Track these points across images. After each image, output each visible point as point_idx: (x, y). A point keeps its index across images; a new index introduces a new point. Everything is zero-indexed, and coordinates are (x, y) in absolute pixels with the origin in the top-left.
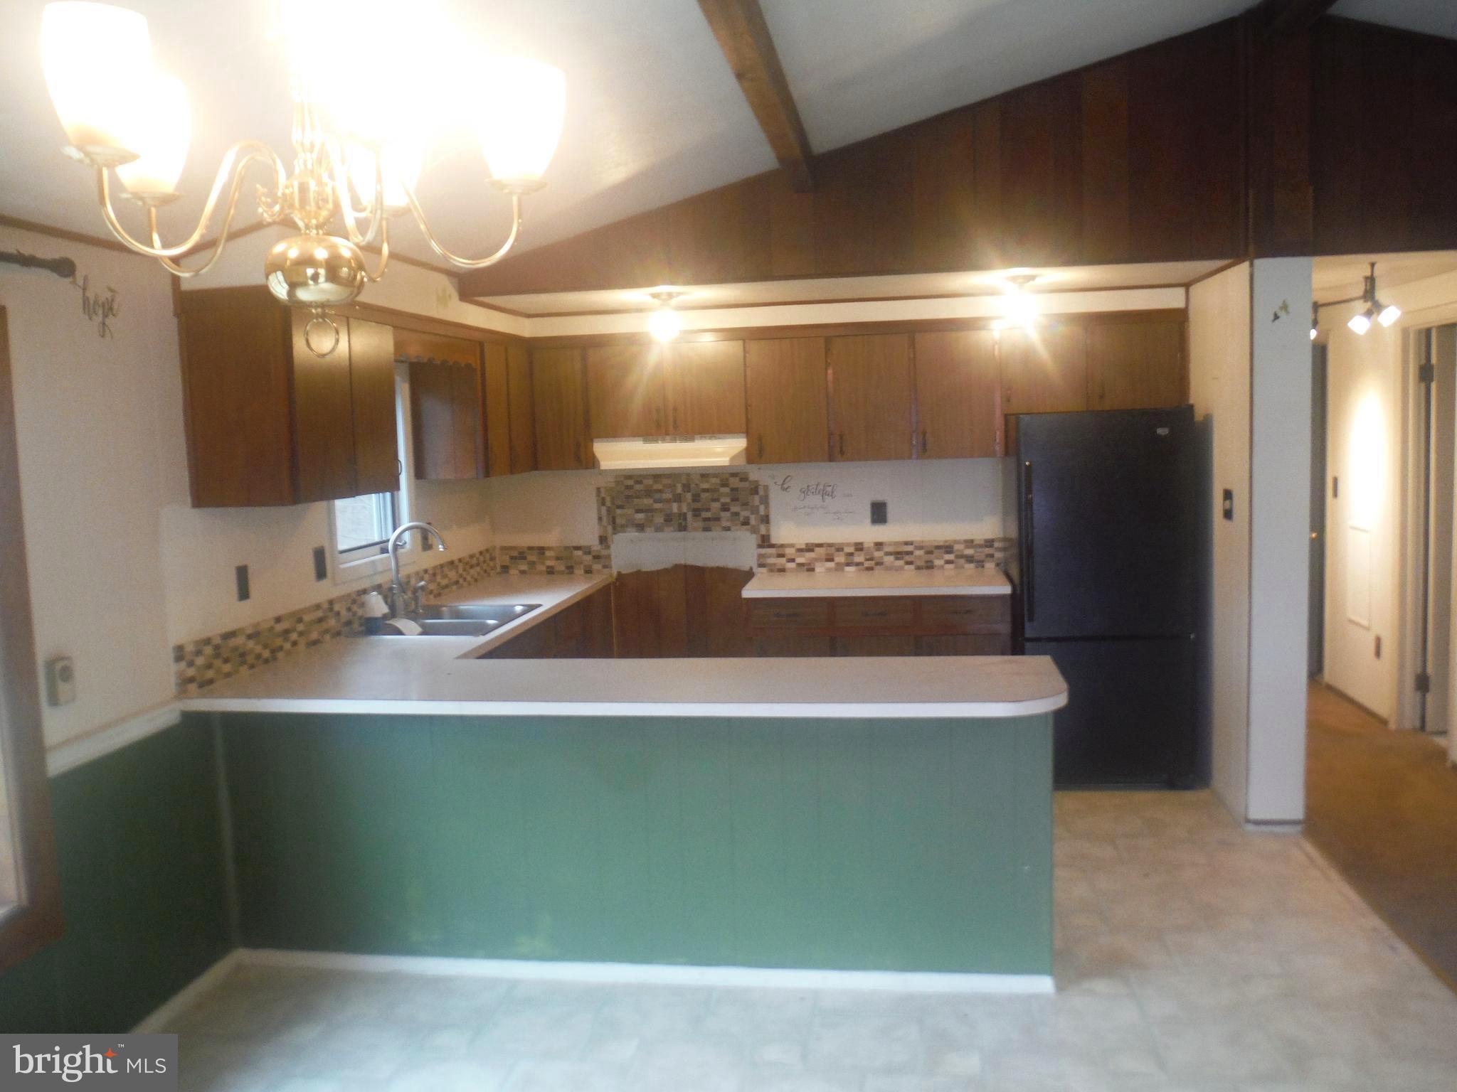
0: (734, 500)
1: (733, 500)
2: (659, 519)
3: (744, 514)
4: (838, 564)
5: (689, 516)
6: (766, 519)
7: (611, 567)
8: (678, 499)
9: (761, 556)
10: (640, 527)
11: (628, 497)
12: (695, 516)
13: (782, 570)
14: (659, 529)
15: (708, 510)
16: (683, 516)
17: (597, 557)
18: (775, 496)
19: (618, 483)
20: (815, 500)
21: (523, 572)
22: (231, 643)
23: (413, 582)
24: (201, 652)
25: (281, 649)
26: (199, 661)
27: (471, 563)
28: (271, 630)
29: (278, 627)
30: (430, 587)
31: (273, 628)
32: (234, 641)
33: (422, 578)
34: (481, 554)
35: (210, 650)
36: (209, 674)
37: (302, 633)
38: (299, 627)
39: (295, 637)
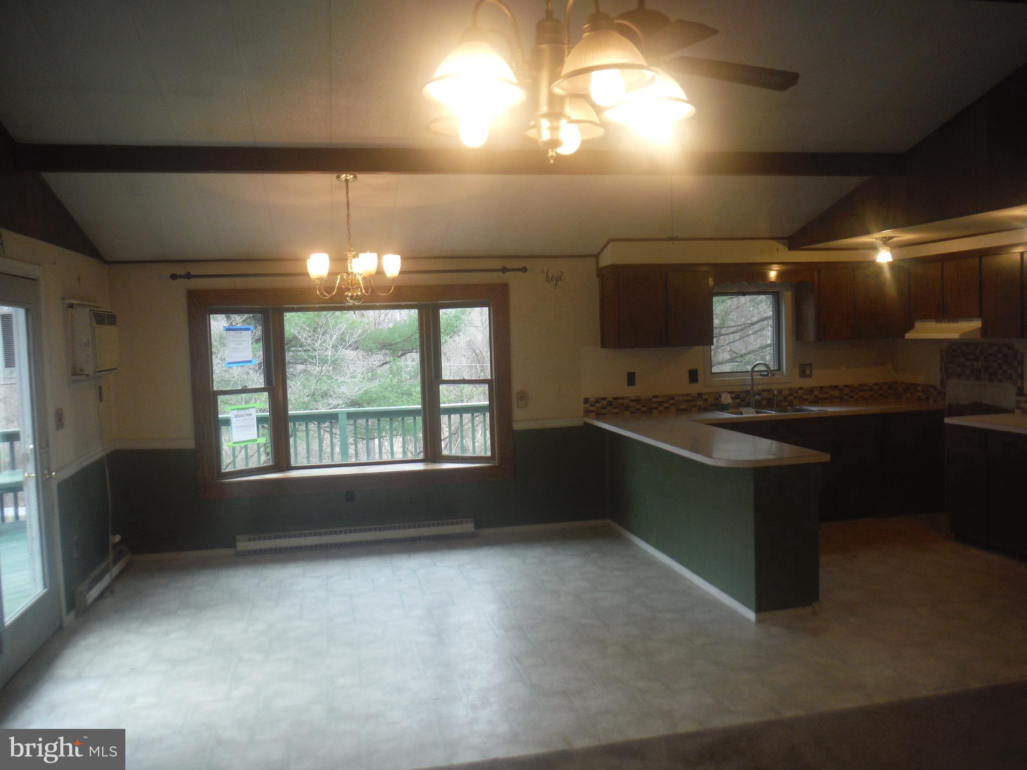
0: (1005, 361)
2: (968, 372)
3: (1010, 372)
5: (982, 371)
6: (1021, 376)
7: (945, 401)
8: (977, 359)
9: (1018, 401)
10: (959, 376)
11: (954, 357)
12: (985, 371)
14: (968, 378)
15: (991, 368)
16: (979, 371)
17: (939, 393)
19: (949, 348)
21: (908, 398)
22: (619, 401)
23: (786, 392)
24: (600, 402)
25: (656, 408)
26: (598, 405)
27: (861, 388)
28: (650, 400)
29: (655, 400)
30: (805, 397)
31: (651, 399)
32: (622, 401)
33: (797, 392)
34: (875, 384)
35: (605, 402)
36: (603, 411)
37: (673, 404)
38: (671, 402)
39: (668, 405)
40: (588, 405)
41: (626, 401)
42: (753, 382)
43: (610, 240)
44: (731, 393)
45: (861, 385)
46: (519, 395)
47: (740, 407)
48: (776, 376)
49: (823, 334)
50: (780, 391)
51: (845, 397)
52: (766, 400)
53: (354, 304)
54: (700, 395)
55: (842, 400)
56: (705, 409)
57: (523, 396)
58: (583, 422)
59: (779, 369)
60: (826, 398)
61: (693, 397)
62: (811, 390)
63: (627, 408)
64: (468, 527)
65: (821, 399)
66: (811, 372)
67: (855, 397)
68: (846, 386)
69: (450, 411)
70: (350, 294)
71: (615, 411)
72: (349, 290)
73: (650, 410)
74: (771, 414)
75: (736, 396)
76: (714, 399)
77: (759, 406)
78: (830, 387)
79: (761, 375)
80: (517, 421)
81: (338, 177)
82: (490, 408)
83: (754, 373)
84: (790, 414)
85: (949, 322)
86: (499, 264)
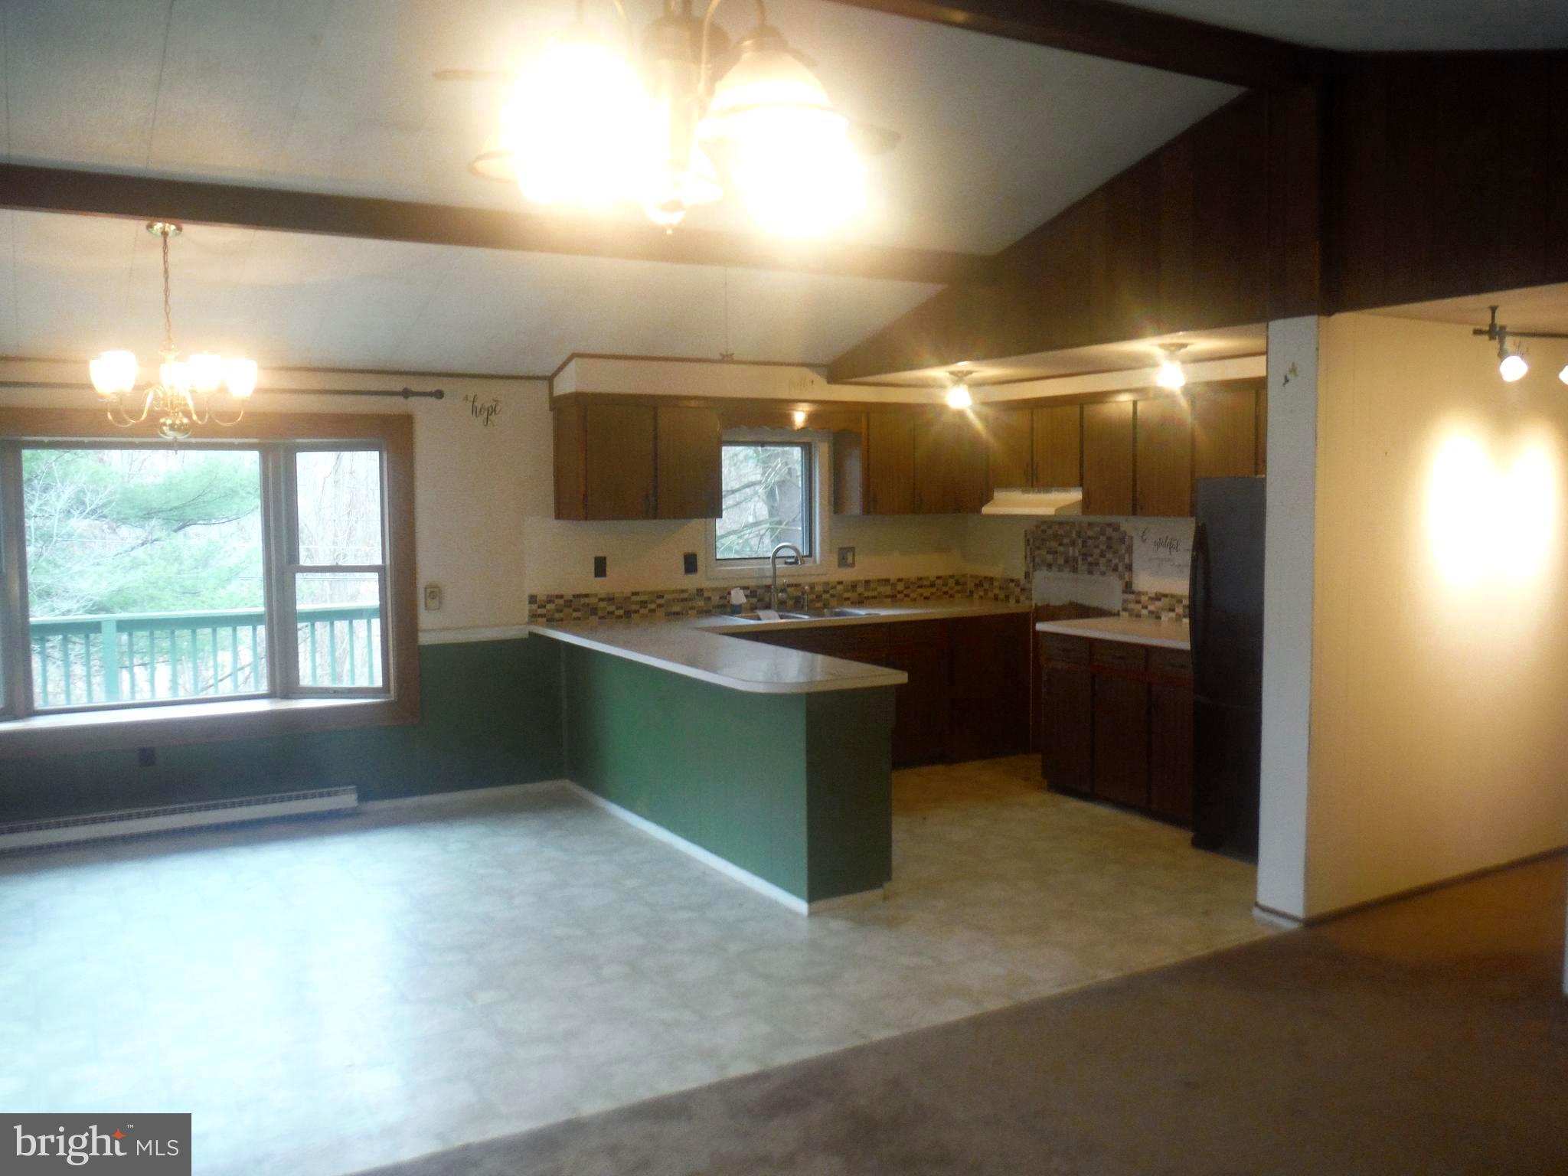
0: (1109, 547)
1: (1107, 547)
2: (1061, 561)
3: (1115, 561)
4: (1177, 615)
5: (1080, 559)
6: (1129, 568)
7: (1031, 600)
8: (1073, 543)
9: (1125, 601)
10: (1049, 566)
11: (1043, 540)
12: (1083, 560)
13: (1139, 616)
14: (1060, 569)
15: (1091, 555)
16: (1075, 559)
17: (1023, 590)
18: (1139, 548)
19: (1037, 527)
20: (1163, 552)
21: (981, 597)
22: (583, 600)
23: (819, 589)
24: (553, 602)
25: (636, 612)
26: (550, 606)
27: (919, 583)
28: (627, 599)
29: (634, 598)
30: (846, 595)
31: (629, 598)
32: (586, 600)
33: (834, 587)
34: (938, 578)
35: (561, 602)
36: (557, 616)
37: (660, 606)
38: (660, 601)
39: (653, 606)
40: (534, 607)
41: (593, 600)
42: (775, 573)
43: (574, 356)
44: (744, 588)
45: (920, 579)
46: (429, 590)
47: (756, 608)
48: (807, 565)
49: (871, 504)
50: (812, 586)
51: (899, 596)
52: (795, 598)
53: (175, 438)
54: (700, 592)
55: (894, 599)
56: (707, 613)
57: (435, 593)
58: (527, 632)
59: (810, 555)
60: (875, 597)
61: (690, 594)
62: (854, 586)
63: (594, 611)
64: (347, 800)
65: (868, 598)
66: (854, 559)
67: (913, 595)
68: (900, 580)
69: (313, 617)
70: (169, 422)
71: (575, 614)
72: (166, 414)
73: (628, 614)
74: (804, 619)
75: (751, 593)
76: (721, 598)
77: (782, 607)
78: (879, 581)
79: (786, 563)
80: (425, 631)
81: (150, 227)
82: (382, 612)
83: (776, 560)
84: (827, 620)
85: (1039, 492)
86: (397, 384)
